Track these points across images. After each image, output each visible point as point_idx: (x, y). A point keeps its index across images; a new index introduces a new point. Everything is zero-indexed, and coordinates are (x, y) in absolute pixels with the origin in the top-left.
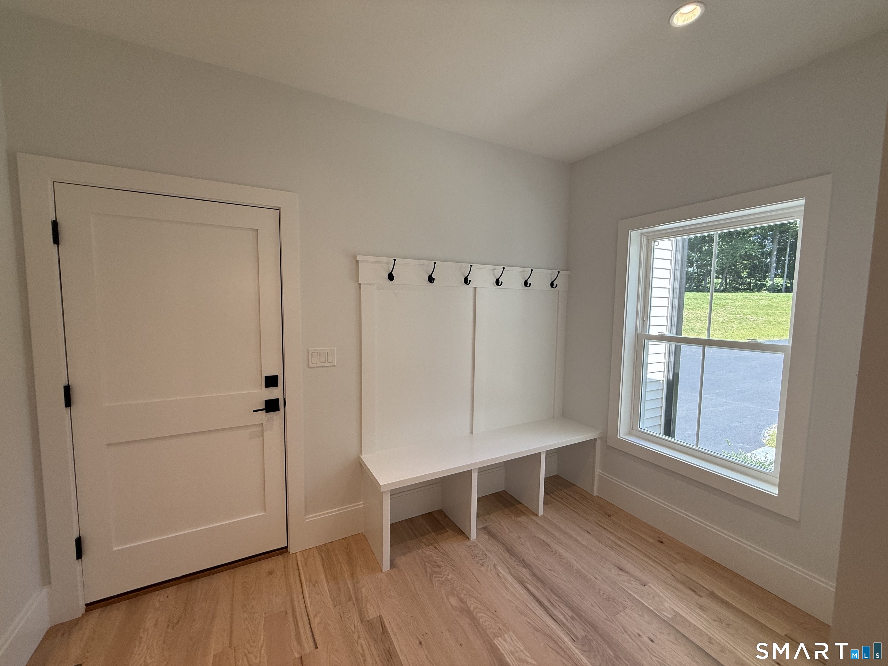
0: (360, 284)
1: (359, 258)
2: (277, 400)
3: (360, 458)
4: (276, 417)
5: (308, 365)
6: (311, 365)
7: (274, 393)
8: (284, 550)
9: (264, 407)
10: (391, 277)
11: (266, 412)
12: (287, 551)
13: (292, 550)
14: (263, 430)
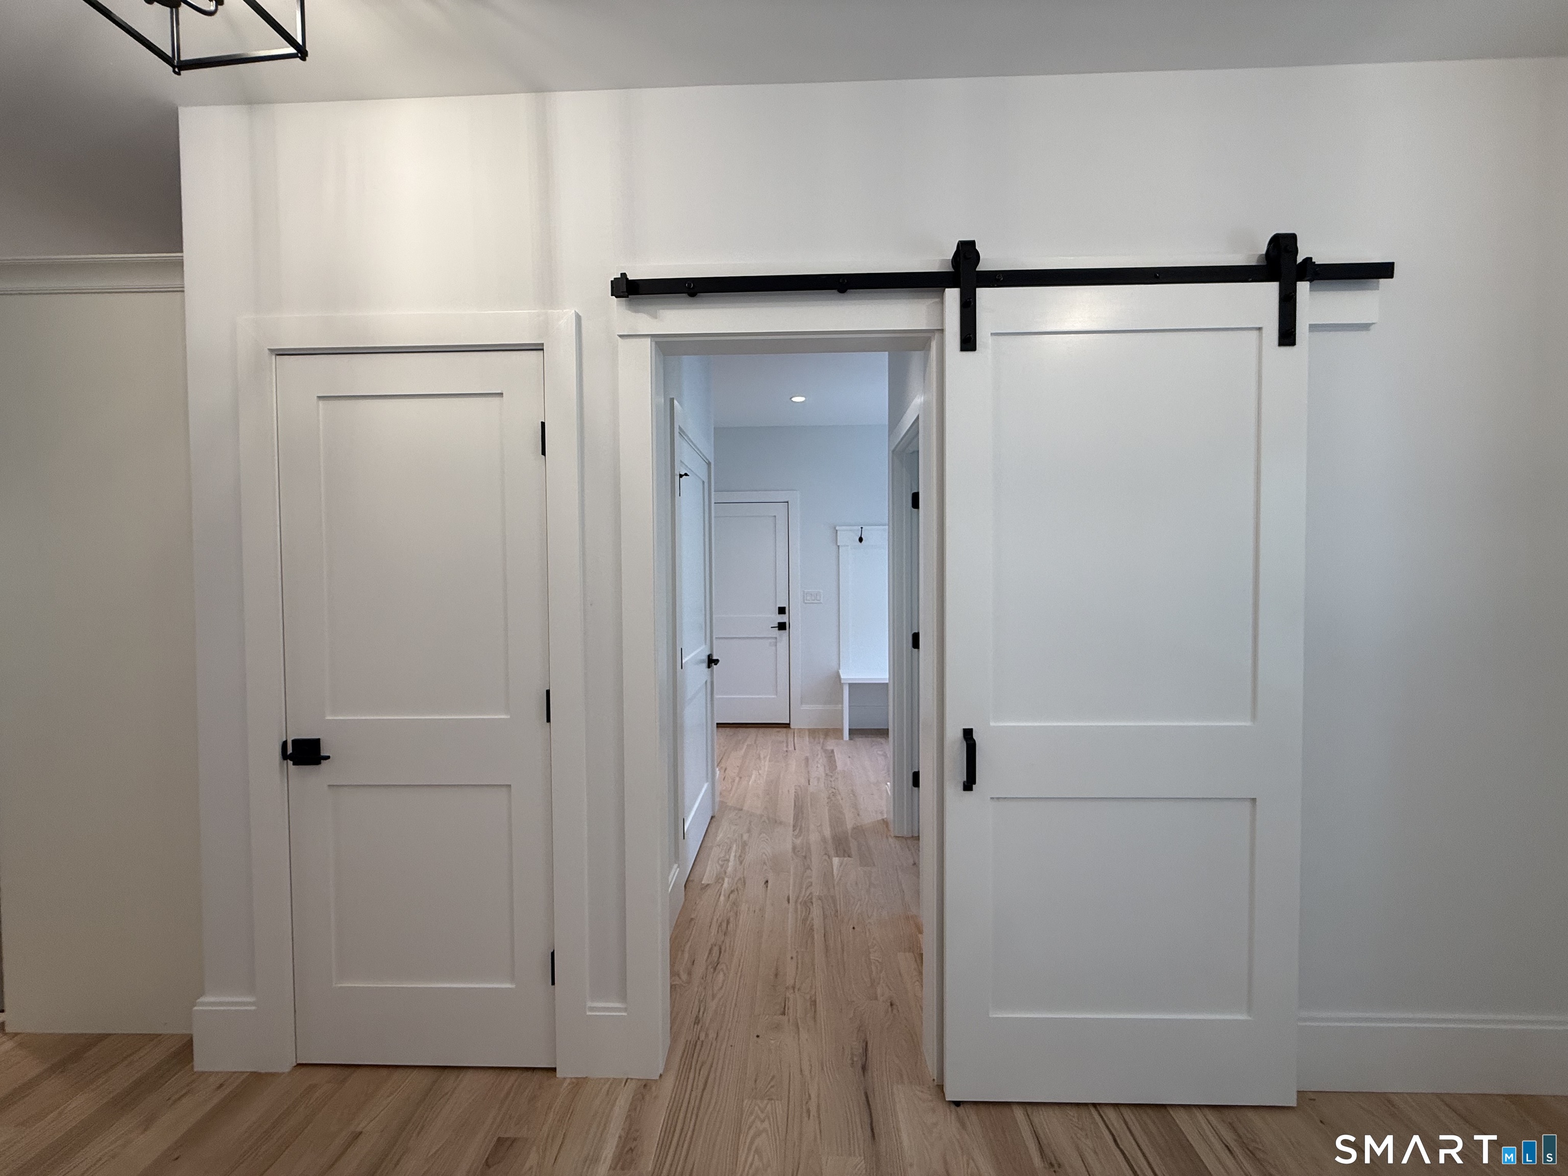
0: (839, 546)
1: (837, 528)
2: (785, 623)
3: (838, 671)
4: (784, 633)
5: (804, 601)
6: (806, 601)
7: (783, 618)
8: (787, 726)
9: (777, 625)
10: (861, 540)
11: (779, 630)
12: (789, 727)
13: (792, 726)
14: (776, 642)
